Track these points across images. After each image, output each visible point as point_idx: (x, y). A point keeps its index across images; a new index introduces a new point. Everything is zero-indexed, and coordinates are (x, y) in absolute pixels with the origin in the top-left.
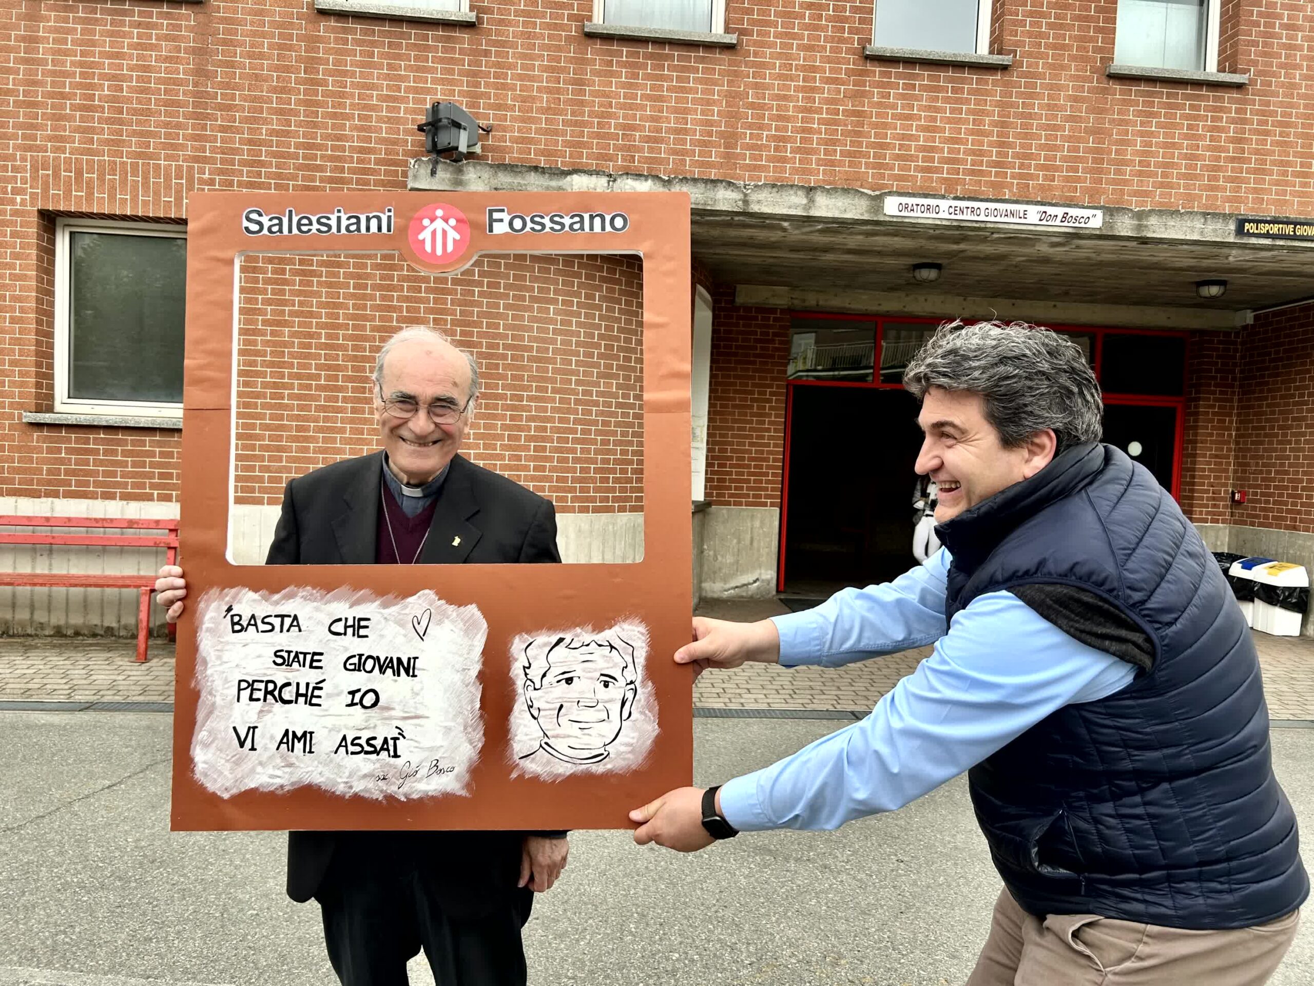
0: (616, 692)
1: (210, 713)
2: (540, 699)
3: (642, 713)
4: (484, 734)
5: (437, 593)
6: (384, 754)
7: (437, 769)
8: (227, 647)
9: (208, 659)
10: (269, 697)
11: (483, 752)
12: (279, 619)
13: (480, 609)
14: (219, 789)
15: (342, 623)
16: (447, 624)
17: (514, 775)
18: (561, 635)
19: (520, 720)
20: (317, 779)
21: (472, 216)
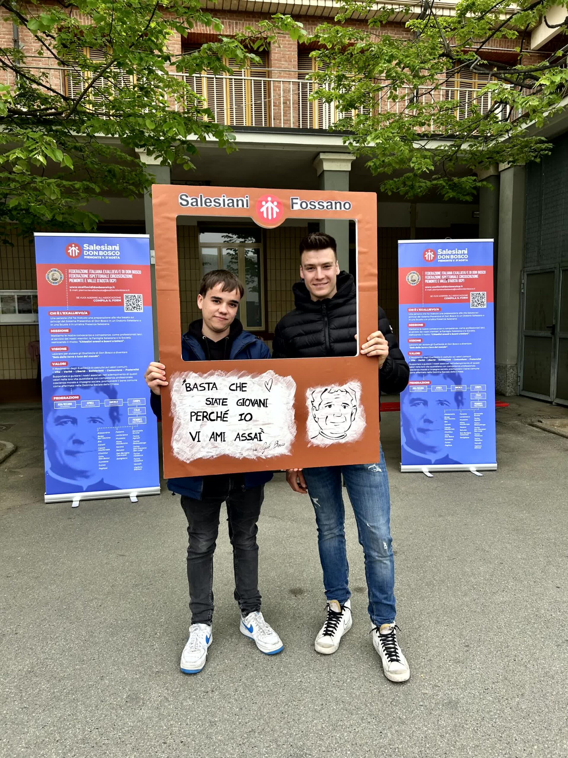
0: (349, 410)
1: (179, 427)
2: (318, 414)
3: (359, 418)
4: (297, 429)
5: (274, 372)
6: (255, 440)
7: (278, 444)
8: (185, 398)
9: (176, 403)
10: (205, 419)
11: (296, 437)
12: (207, 385)
13: (293, 378)
14: (185, 459)
15: (235, 385)
16: (279, 385)
17: (309, 445)
18: (326, 388)
19: (310, 423)
20: (227, 452)
21: (284, 201)
